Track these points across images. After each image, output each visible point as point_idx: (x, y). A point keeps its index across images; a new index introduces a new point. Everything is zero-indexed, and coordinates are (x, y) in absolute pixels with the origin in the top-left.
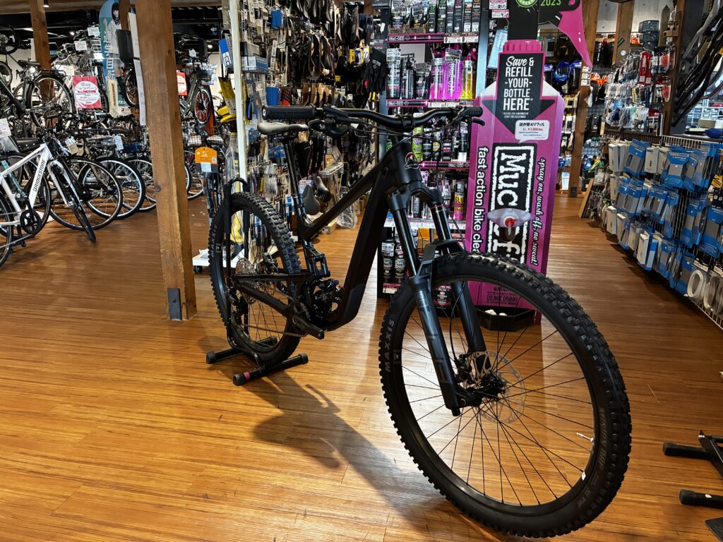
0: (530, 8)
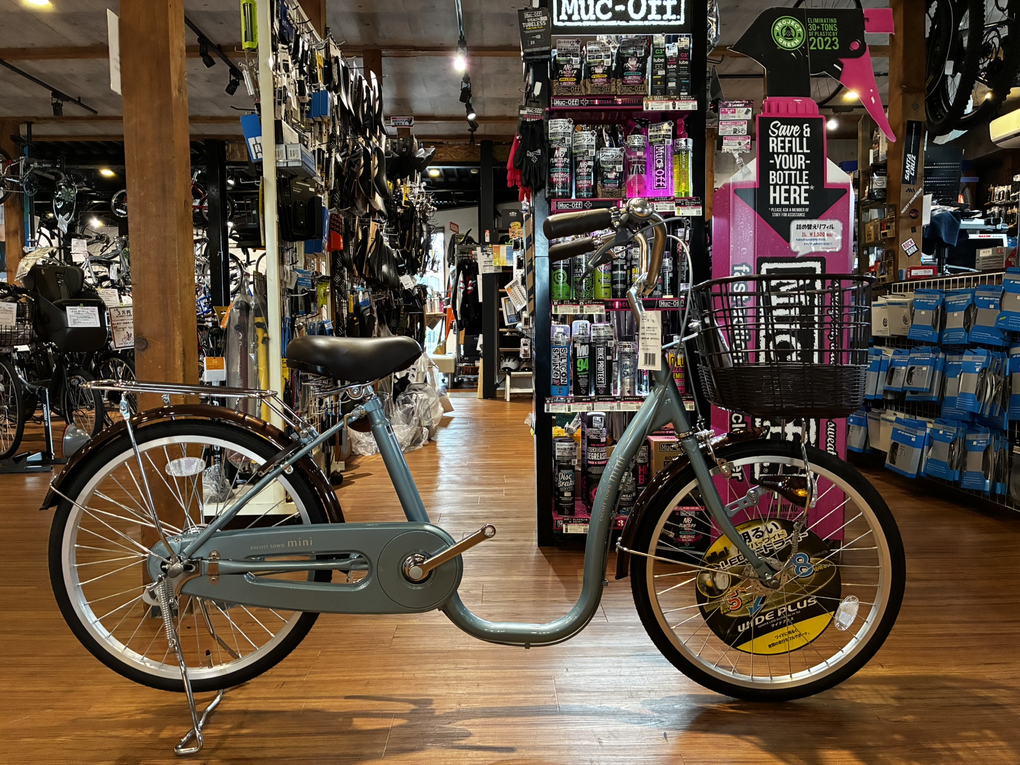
0: (796, 52)
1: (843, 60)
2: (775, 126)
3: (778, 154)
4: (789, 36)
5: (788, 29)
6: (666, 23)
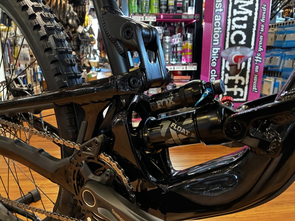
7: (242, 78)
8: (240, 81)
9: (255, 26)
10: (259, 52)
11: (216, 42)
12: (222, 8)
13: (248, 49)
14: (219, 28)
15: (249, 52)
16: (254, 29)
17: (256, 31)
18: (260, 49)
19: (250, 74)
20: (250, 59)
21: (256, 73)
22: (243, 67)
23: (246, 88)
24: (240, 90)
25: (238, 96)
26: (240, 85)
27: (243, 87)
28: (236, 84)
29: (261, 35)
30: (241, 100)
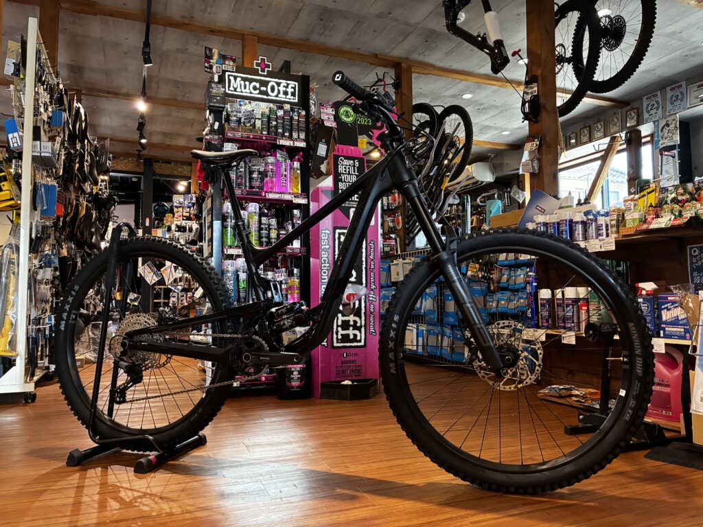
0: (351, 124)
1: (373, 130)
2: (341, 160)
3: (343, 174)
4: (347, 116)
5: (347, 112)
6: (288, 100)
7: (357, 319)
8: (355, 322)
9: (364, 263)
10: (372, 290)
11: (325, 279)
12: (328, 244)
13: (360, 287)
14: (327, 265)
15: (362, 290)
16: (364, 266)
17: (366, 268)
18: (373, 287)
19: (365, 313)
20: (363, 297)
21: (371, 313)
22: (357, 306)
23: (363, 330)
24: (357, 332)
25: (355, 340)
26: (355, 327)
27: (359, 329)
28: (351, 326)
29: (371, 272)
30: (359, 344)
